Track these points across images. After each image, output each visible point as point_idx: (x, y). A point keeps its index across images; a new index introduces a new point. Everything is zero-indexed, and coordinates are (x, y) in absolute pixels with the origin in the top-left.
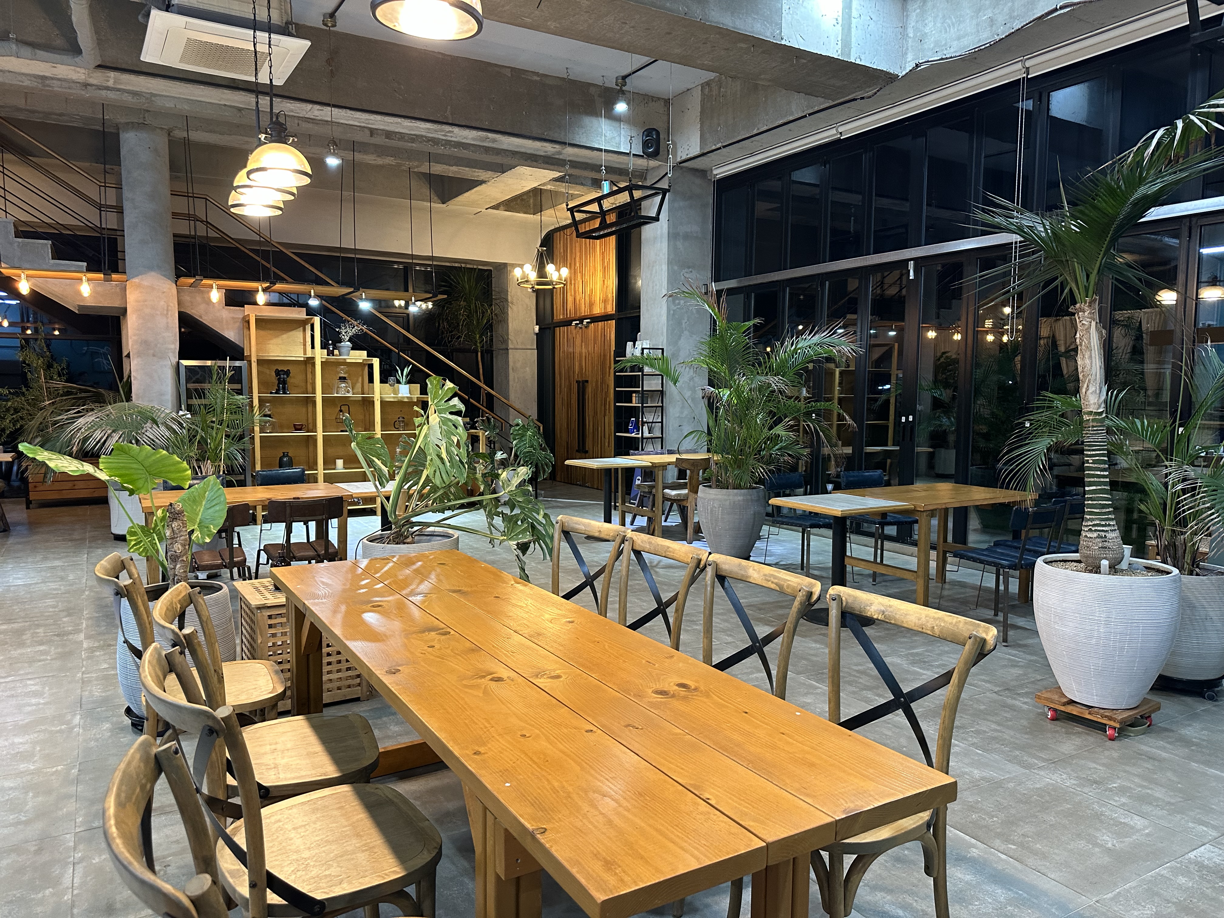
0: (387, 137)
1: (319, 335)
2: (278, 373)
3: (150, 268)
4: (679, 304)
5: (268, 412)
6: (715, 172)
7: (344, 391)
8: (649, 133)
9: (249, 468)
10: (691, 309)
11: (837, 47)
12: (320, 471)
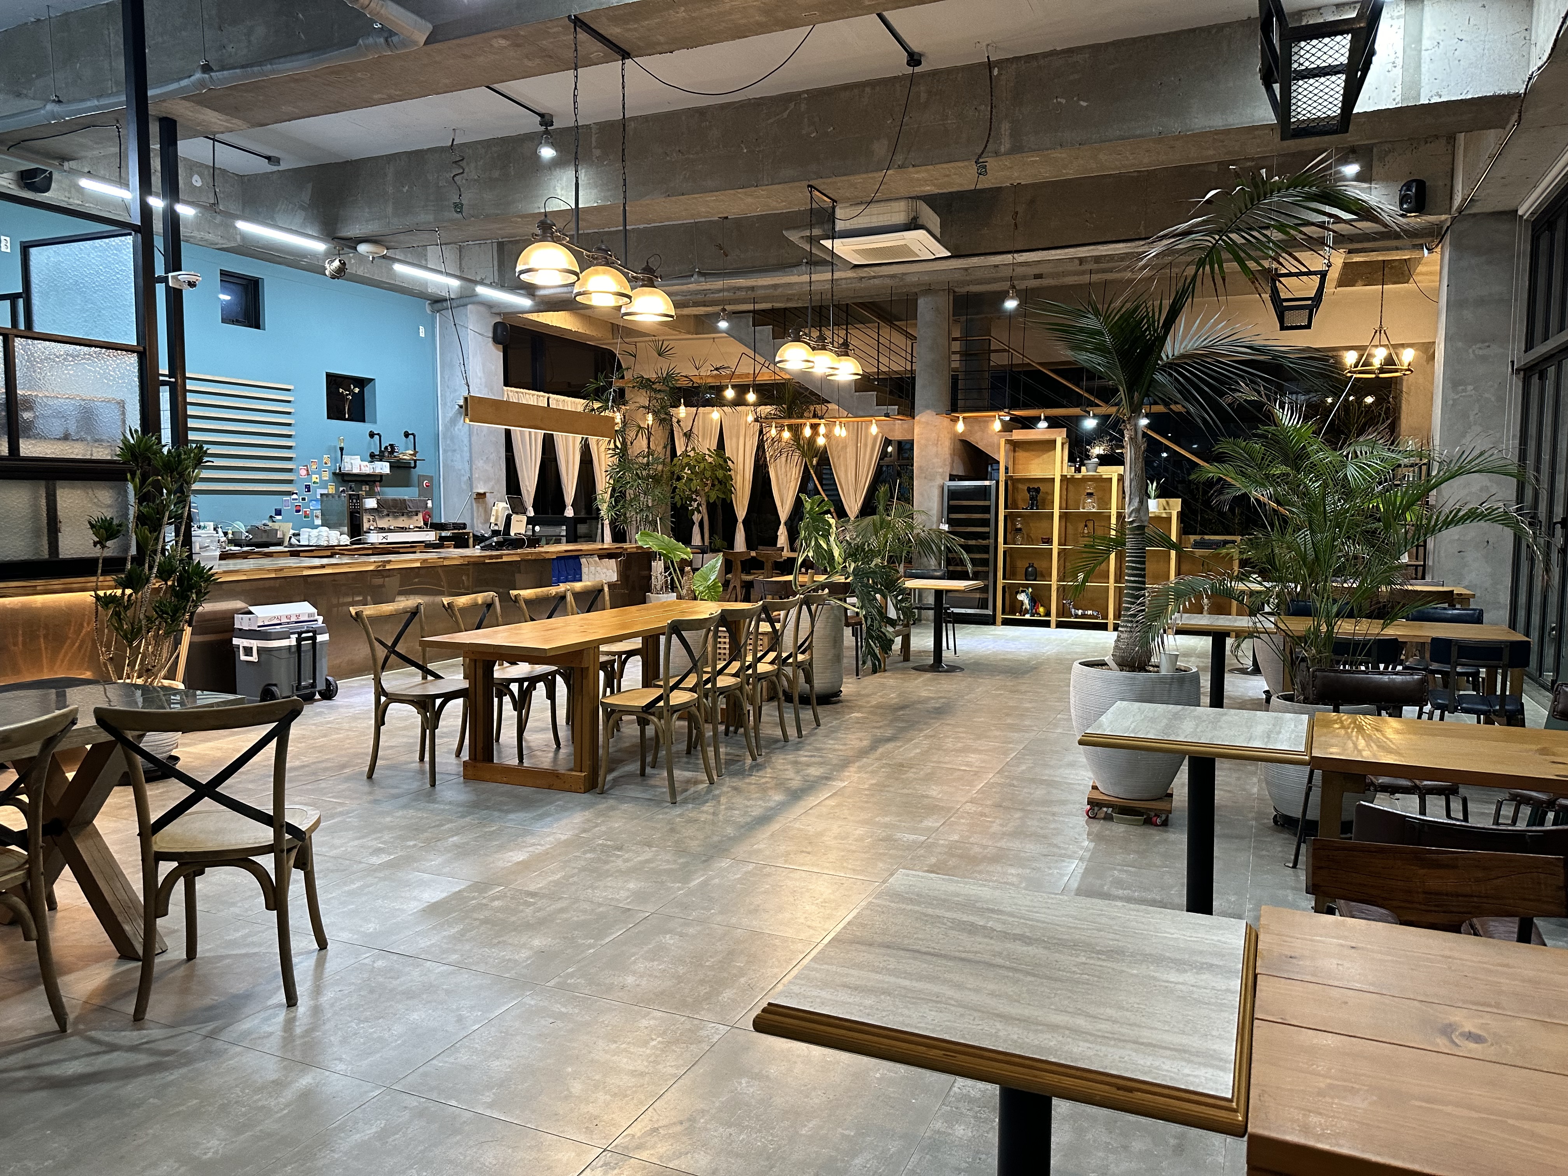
0: (1096, 262)
1: (1061, 454)
2: (1029, 490)
3: (927, 407)
4: (1464, 391)
5: (1019, 526)
6: (1520, 213)
7: (1090, 506)
8: (1408, 186)
9: (991, 575)
10: (1486, 395)
11: (1394, 95)
12: (1054, 583)
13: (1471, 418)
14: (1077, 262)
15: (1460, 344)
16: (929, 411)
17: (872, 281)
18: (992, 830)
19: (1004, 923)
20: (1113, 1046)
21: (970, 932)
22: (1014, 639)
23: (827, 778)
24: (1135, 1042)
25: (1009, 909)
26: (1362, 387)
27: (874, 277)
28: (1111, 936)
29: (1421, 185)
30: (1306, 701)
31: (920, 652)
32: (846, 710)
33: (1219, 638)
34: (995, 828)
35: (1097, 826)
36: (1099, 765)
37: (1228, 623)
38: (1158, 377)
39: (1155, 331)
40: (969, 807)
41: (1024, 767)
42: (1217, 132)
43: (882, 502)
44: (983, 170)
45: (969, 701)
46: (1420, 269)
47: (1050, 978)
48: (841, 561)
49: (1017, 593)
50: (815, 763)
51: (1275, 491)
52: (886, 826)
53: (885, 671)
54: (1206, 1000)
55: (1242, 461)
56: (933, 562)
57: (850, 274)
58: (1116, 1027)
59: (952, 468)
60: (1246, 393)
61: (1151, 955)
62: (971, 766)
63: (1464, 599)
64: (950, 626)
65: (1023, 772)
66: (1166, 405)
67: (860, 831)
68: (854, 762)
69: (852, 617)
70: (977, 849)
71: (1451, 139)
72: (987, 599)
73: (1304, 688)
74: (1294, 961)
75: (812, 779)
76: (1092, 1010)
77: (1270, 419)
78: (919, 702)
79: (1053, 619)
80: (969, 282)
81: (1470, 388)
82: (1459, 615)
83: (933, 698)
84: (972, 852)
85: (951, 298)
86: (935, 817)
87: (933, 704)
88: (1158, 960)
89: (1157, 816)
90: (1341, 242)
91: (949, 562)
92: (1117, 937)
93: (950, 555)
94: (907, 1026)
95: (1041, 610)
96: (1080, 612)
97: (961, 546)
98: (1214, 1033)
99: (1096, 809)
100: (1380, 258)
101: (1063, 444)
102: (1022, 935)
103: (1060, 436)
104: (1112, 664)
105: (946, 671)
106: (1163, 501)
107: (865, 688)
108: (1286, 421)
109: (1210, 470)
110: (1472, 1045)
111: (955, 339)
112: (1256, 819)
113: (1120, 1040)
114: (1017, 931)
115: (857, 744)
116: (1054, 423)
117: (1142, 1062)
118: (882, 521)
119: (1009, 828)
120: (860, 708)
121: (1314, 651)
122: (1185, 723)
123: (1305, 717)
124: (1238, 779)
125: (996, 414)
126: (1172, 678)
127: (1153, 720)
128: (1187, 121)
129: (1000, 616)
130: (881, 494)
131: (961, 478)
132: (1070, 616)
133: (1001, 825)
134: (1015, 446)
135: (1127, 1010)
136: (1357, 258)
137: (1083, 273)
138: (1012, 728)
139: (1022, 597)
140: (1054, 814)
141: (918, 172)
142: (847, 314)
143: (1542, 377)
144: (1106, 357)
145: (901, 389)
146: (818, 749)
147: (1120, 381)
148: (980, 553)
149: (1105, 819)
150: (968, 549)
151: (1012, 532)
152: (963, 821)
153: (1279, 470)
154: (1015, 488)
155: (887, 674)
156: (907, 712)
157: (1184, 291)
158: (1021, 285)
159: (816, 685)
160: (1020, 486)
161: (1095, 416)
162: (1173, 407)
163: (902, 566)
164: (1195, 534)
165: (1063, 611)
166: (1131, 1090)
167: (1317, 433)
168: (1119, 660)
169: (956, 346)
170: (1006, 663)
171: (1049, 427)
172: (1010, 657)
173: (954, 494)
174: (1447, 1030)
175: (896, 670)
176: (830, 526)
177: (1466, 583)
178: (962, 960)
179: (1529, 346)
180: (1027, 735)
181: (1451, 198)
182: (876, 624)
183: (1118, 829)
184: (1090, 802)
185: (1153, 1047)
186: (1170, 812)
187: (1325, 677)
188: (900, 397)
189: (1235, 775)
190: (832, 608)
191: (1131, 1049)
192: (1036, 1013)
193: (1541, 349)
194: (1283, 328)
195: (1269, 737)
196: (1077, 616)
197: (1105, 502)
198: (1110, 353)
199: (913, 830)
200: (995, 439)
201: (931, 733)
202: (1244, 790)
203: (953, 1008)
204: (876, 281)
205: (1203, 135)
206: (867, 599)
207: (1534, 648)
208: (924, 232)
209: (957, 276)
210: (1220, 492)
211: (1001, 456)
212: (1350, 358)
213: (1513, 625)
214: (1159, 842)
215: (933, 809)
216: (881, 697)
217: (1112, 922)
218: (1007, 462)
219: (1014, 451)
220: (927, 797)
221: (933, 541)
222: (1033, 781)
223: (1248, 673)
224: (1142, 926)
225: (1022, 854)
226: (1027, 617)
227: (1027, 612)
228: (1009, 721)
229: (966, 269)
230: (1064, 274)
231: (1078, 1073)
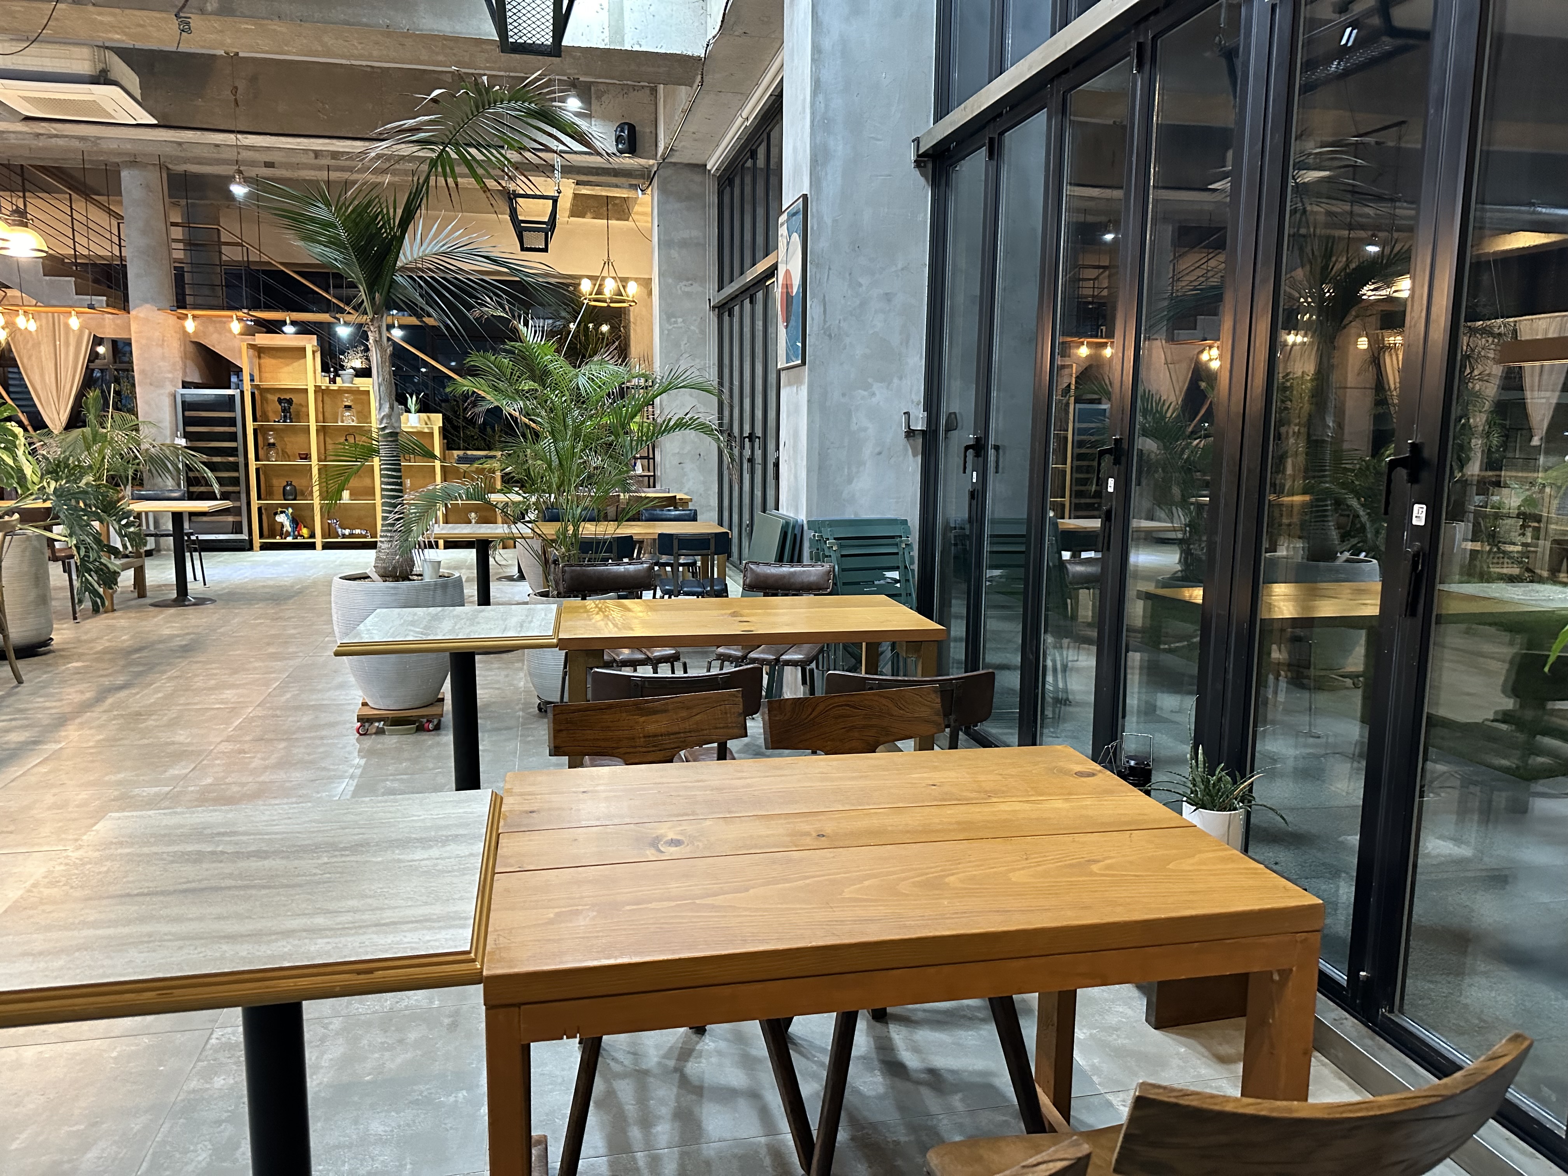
0: (333, 158)
1: (312, 362)
2: (280, 401)
3: (146, 301)
4: (676, 322)
5: (272, 441)
6: (708, 167)
7: (349, 420)
8: (621, 127)
9: (243, 496)
10: (692, 328)
11: (603, 36)
12: (317, 502)
13: (682, 348)
14: (312, 155)
15: (670, 281)
16: (148, 306)
17: (53, 140)
18: (253, 765)
19: (237, 844)
20: (353, 935)
21: (195, 861)
22: (277, 564)
23: (35, 743)
24: (376, 925)
25: (244, 828)
26: (597, 315)
27: (56, 136)
28: (357, 831)
29: (632, 128)
30: (559, 595)
31: (160, 586)
32: (61, 661)
33: (483, 547)
34: (256, 763)
35: (368, 742)
36: (367, 679)
37: (489, 531)
38: (399, 279)
39: (392, 229)
40: (224, 747)
41: (288, 695)
42: (445, 38)
43: (92, 411)
44: (185, 28)
45: (223, 634)
46: (637, 208)
47: (288, 886)
48: (36, 479)
49: (276, 514)
50: (16, 727)
51: (525, 405)
52: (120, 783)
53: (113, 610)
54: (450, 869)
55: (494, 376)
56: (170, 483)
57: (21, 127)
58: (357, 916)
59: (185, 373)
60: (492, 310)
61: (396, 840)
62: (226, 703)
63: (685, 503)
64: (196, 555)
65: (287, 701)
66: (419, 317)
67: (84, 795)
68: (74, 718)
69: (61, 550)
70: (235, 789)
71: (654, 91)
72: (241, 522)
73: (557, 584)
74: (534, 815)
75: (13, 746)
76: (332, 906)
77: (515, 336)
78: (160, 642)
79: (319, 540)
80: (187, 160)
81: (680, 320)
82: (680, 515)
83: (178, 636)
84: (228, 793)
85: (165, 176)
86: (183, 763)
87: (178, 642)
88: (404, 843)
89: (429, 721)
90: (569, 172)
91: (190, 482)
92: (363, 830)
93: (191, 474)
94: (108, 977)
95: (305, 532)
96: (347, 532)
97: (204, 463)
98: (456, 896)
99: (367, 725)
100: (604, 194)
101: (314, 352)
102: (258, 851)
103: (310, 343)
104: (375, 576)
105: (194, 604)
106: (424, 416)
107: (86, 633)
108: (530, 338)
109: (465, 384)
110: (673, 849)
111: (174, 224)
112: (523, 710)
113: (360, 927)
114: (253, 848)
115: (77, 698)
116: (304, 329)
117: (382, 942)
118: (95, 434)
119: (273, 760)
120: (80, 657)
121: (563, 550)
122: (445, 622)
123: (554, 607)
124: (507, 676)
125: (233, 314)
126: (436, 584)
127: (413, 623)
128: (415, 19)
129: (257, 541)
130: (90, 401)
131: (197, 386)
132: (337, 536)
133: (263, 759)
134: (260, 351)
135: (370, 897)
136: (585, 191)
137: (320, 168)
138: (274, 657)
139: (281, 518)
140: (322, 738)
141: (100, 14)
142: (23, 179)
143: (731, 315)
144: (342, 253)
145: (109, 277)
146: (21, 711)
147: (359, 280)
148: (228, 471)
149: (376, 733)
150: (212, 467)
151: (263, 447)
152: (218, 762)
153: (527, 385)
154: (264, 399)
155: (116, 614)
156: (144, 654)
157: (418, 191)
158: (252, 172)
159: (11, 636)
160: (269, 396)
161: (346, 324)
162: (426, 319)
163: (129, 487)
164: (459, 449)
165: (328, 532)
166: (371, 971)
167: (558, 351)
168: (382, 571)
169: (177, 233)
170: (267, 590)
171: (297, 333)
172: (271, 583)
173: (187, 406)
174: (655, 843)
175: (128, 608)
176: (15, 436)
177: (686, 490)
178: (185, 891)
179: (721, 288)
180: (291, 663)
181: (656, 146)
182: (92, 555)
183: (391, 740)
184: (361, 719)
185: (393, 925)
186: (442, 715)
187: (573, 571)
188: (109, 287)
189: (504, 673)
190: (29, 538)
191: (373, 933)
192: (270, 924)
193: (729, 290)
194: (523, 249)
195: (522, 626)
196: (344, 536)
197: (365, 415)
198: (346, 248)
199: (156, 783)
200: (236, 343)
201: (178, 673)
202: (512, 685)
203: (169, 944)
204: (60, 142)
205: (434, 38)
206: (76, 524)
207: (735, 541)
208: (119, 89)
209: (169, 150)
210: (474, 404)
211: (244, 361)
212: (586, 287)
213: (721, 524)
214: (431, 747)
215: (180, 755)
216: (109, 641)
217: (357, 818)
218: (252, 369)
219: (259, 357)
220: (173, 743)
221: (168, 458)
222: (297, 708)
223: (514, 580)
224: (389, 815)
225: (288, 784)
226: (289, 539)
227: (288, 534)
228: (271, 650)
229: (180, 144)
230: (298, 166)
231: (315, 970)
